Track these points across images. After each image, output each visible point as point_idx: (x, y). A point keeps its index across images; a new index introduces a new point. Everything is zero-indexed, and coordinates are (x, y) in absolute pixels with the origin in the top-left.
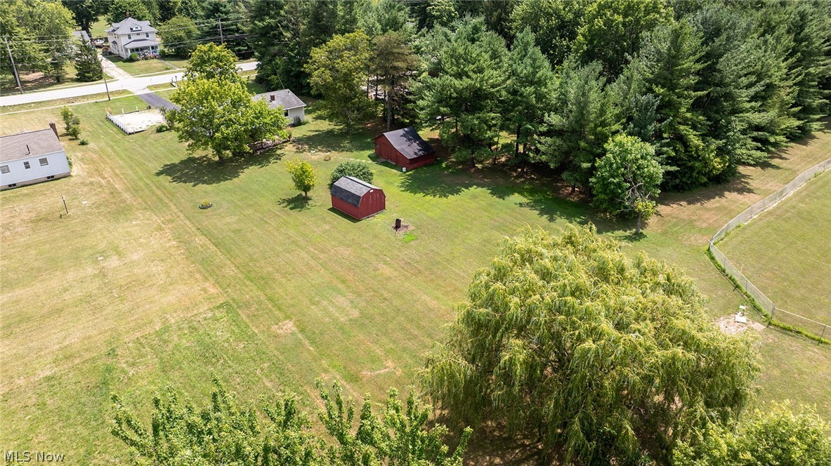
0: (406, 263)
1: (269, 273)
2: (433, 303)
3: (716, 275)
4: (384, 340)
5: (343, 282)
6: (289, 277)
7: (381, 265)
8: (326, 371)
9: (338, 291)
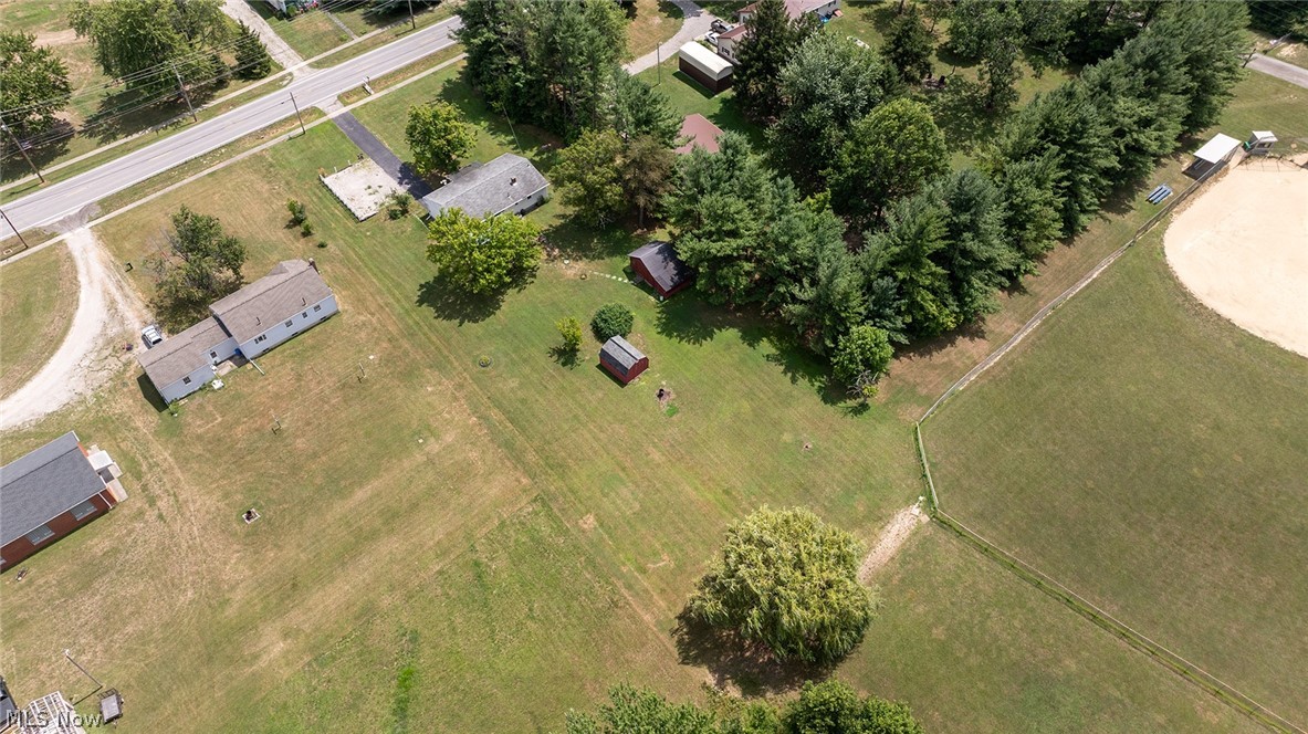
0: (672, 446)
1: (564, 459)
2: (694, 495)
3: (912, 460)
4: (661, 534)
5: (624, 469)
6: (580, 463)
7: (651, 449)
8: (624, 564)
9: (622, 481)
